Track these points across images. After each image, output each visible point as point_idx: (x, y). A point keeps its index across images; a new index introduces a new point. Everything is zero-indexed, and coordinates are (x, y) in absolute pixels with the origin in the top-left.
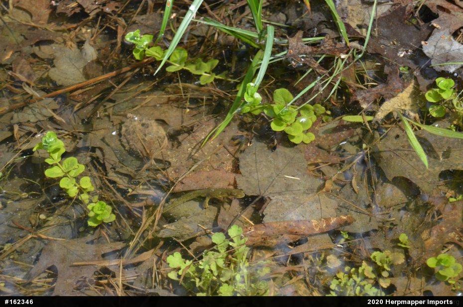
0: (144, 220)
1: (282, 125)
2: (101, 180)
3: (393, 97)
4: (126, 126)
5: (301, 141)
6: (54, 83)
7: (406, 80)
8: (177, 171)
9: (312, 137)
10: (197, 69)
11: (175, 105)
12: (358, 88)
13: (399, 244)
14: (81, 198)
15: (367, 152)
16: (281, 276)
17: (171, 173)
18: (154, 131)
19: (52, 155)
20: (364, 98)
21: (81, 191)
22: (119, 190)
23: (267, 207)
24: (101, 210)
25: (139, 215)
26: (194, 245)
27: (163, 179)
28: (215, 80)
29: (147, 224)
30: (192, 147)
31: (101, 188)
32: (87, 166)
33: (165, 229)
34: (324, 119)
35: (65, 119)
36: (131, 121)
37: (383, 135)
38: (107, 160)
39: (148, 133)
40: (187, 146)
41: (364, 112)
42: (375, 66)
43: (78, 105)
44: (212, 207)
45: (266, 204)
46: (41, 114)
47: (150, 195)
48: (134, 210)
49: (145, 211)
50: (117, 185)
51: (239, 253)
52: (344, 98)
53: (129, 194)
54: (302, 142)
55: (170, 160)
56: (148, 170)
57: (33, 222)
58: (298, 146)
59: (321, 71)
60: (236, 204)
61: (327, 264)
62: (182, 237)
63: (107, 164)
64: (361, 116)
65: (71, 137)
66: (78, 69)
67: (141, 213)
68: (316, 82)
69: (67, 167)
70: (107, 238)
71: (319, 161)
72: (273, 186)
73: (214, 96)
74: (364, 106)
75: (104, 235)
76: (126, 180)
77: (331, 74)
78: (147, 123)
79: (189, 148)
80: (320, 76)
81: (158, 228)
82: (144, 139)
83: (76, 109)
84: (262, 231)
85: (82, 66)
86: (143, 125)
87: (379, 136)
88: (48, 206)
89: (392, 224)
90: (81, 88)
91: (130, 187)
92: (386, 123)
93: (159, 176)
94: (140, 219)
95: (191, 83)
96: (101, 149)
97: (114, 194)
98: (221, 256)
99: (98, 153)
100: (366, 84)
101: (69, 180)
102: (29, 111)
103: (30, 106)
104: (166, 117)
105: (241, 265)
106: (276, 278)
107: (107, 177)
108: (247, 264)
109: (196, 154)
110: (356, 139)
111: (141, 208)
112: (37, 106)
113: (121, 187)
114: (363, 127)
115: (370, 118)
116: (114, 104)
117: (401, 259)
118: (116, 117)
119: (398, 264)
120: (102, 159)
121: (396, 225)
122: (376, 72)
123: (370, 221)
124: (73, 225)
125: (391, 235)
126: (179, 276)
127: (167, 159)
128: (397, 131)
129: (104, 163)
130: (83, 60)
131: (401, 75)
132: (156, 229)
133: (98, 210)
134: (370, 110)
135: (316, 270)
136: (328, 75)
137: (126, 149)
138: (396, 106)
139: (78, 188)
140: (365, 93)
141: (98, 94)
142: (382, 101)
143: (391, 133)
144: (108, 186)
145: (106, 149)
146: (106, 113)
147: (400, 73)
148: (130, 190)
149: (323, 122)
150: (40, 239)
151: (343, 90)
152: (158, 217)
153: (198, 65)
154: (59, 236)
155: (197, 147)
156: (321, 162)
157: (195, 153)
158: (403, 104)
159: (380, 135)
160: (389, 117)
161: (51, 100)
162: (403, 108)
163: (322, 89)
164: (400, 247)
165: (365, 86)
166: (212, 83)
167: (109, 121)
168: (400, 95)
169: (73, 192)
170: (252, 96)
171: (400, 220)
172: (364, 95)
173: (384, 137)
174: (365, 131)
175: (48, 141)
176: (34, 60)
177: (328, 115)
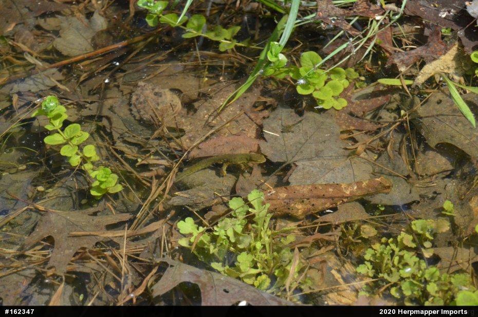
0: (154, 189)
1: (309, 88)
2: (108, 151)
3: (435, 59)
4: (137, 95)
5: (331, 106)
6: (58, 53)
7: (448, 42)
8: (192, 139)
9: (343, 103)
10: (216, 35)
11: (192, 74)
12: (395, 51)
13: (444, 212)
14: (85, 168)
15: (406, 118)
16: (308, 245)
17: (185, 142)
18: (168, 99)
19: (52, 121)
20: (402, 61)
21: (84, 160)
22: (127, 160)
23: (293, 174)
24: (105, 177)
25: (149, 184)
26: (210, 215)
27: (176, 147)
28: (236, 47)
29: (158, 193)
30: (210, 114)
31: (107, 159)
32: (92, 134)
33: (177, 197)
34: (357, 85)
35: (70, 89)
36: (143, 90)
37: (424, 101)
38: (115, 129)
39: (161, 103)
40: (204, 113)
41: (403, 75)
42: (414, 30)
43: (85, 75)
44: (230, 175)
45: (291, 170)
46: (43, 84)
47: (161, 165)
48: (143, 179)
49: (155, 182)
50: (125, 155)
51: (259, 219)
52: (380, 62)
53: (138, 164)
54: (333, 107)
55: (184, 128)
56: (159, 139)
57: (30, 194)
58: (328, 111)
59: (353, 32)
60: (257, 172)
61: (361, 234)
62: (196, 205)
63: (114, 133)
64: (399, 80)
65: (75, 107)
66: (86, 40)
67: (151, 183)
68: (348, 43)
69: (69, 134)
70: (112, 209)
71: (352, 128)
72: (302, 152)
73: (235, 64)
74: (403, 69)
75: (109, 207)
76: (135, 149)
77: (364, 35)
78: (160, 92)
79: (207, 114)
80: (353, 38)
81: (169, 197)
82: (157, 109)
83: (82, 79)
84: (283, 195)
85: (91, 37)
86: (156, 94)
87: (419, 101)
88: (48, 179)
89: (435, 193)
90: (88, 58)
91: (140, 158)
92: (427, 88)
93: (172, 144)
94: (150, 189)
95: (210, 51)
96: (108, 118)
97: (122, 164)
98: (240, 222)
99: (105, 122)
100: (404, 47)
101: (71, 148)
102: (31, 82)
103: (32, 77)
104: (181, 85)
105: (262, 233)
106: (303, 248)
107: (114, 147)
108: (269, 233)
109: (213, 122)
110: (394, 106)
111: (151, 178)
112: (39, 77)
113: (130, 157)
114: (402, 93)
115: (409, 82)
116: (125, 73)
117: (446, 227)
118: (126, 87)
119: (442, 232)
120: (109, 127)
121: (440, 194)
122: (415, 36)
123: (410, 193)
124: (74, 196)
125: (434, 205)
126: (191, 244)
127: (181, 127)
128: (440, 96)
129: (111, 132)
130: (91, 30)
131: (443, 37)
132: (166, 198)
133: (102, 178)
134: (409, 74)
135: (349, 240)
136: (361, 37)
137: (137, 118)
138: (438, 69)
139: (81, 158)
140: (404, 56)
141: (108, 63)
142: (423, 64)
143: (433, 98)
144: (115, 156)
145: (114, 119)
146: (116, 83)
147: (442, 35)
148: (139, 160)
149: (356, 88)
150: (37, 211)
151: (378, 54)
152: (169, 185)
153: (217, 32)
154: (59, 209)
155: (215, 113)
156: (354, 130)
157: (212, 120)
158: (445, 67)
159: (421, 101)
160: (431, 81)
161: (54, 70)
162: (446, 71)
163: (354, 51)
164: (444, 215)
165: (403, 49)
166: (232, 50)
167: (119, 90)
168: (443, 57)
169: (75, 161)
170: (276, 56)
171: (445, 188)
172: (402, 58)
173: (424, 103)
174: (404, 97)
175: (48, 105)
176: (39, 32)
177: (362, 81)
